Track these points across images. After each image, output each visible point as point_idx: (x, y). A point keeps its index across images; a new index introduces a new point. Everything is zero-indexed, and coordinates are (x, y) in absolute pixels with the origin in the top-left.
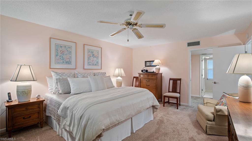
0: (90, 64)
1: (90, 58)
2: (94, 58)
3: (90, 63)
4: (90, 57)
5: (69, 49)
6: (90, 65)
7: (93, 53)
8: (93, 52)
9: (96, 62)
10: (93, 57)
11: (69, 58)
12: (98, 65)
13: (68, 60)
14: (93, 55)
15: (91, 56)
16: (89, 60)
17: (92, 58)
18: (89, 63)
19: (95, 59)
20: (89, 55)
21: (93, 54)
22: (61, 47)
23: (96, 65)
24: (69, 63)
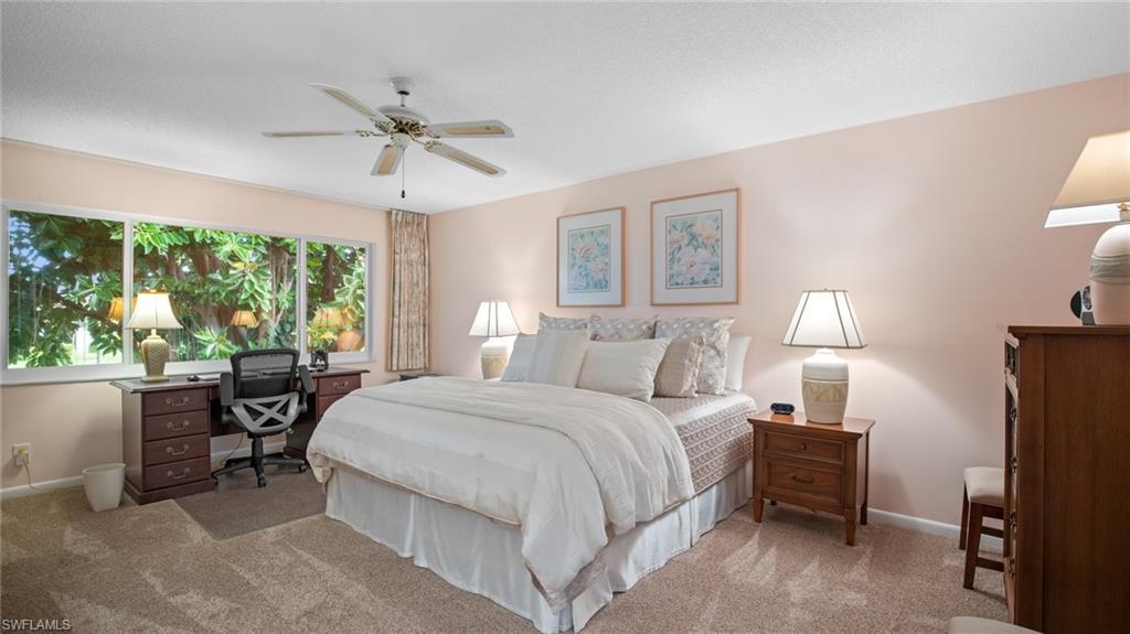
0: (680, 282)
1: (677, 256)
2: (699, 250)
3: (678, 275)
4: (680, 248)
5: (601, 240)
6: (677, 284)
7: (694, 230)
8: (691, 226)
9: (708, 266)
10: (691, 248)
11: (602, 270)
12: (719, 280)
13: (601, 276)
14: (693, 237)
15: (682, 244)
16: (675, 266)
17: (687, 254)
18: (673, 276)
19: (703, 253)
20: (672, 243)
21: (691, 234)
22: (582, 236)
23: (705, 282)
24: (602, 285)
